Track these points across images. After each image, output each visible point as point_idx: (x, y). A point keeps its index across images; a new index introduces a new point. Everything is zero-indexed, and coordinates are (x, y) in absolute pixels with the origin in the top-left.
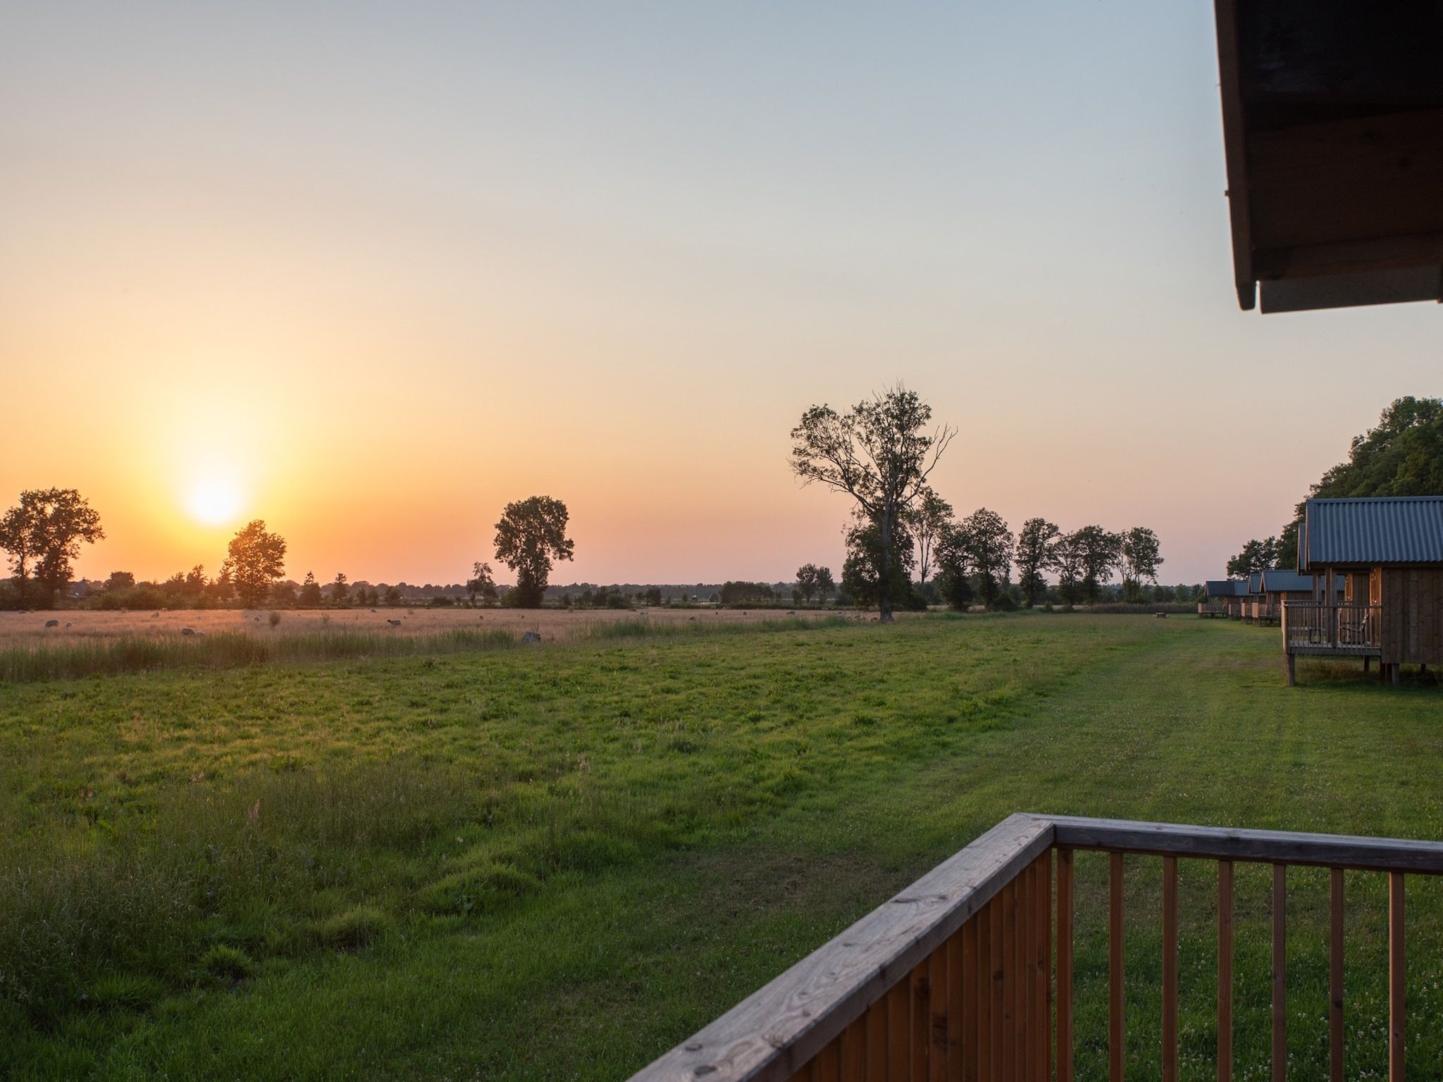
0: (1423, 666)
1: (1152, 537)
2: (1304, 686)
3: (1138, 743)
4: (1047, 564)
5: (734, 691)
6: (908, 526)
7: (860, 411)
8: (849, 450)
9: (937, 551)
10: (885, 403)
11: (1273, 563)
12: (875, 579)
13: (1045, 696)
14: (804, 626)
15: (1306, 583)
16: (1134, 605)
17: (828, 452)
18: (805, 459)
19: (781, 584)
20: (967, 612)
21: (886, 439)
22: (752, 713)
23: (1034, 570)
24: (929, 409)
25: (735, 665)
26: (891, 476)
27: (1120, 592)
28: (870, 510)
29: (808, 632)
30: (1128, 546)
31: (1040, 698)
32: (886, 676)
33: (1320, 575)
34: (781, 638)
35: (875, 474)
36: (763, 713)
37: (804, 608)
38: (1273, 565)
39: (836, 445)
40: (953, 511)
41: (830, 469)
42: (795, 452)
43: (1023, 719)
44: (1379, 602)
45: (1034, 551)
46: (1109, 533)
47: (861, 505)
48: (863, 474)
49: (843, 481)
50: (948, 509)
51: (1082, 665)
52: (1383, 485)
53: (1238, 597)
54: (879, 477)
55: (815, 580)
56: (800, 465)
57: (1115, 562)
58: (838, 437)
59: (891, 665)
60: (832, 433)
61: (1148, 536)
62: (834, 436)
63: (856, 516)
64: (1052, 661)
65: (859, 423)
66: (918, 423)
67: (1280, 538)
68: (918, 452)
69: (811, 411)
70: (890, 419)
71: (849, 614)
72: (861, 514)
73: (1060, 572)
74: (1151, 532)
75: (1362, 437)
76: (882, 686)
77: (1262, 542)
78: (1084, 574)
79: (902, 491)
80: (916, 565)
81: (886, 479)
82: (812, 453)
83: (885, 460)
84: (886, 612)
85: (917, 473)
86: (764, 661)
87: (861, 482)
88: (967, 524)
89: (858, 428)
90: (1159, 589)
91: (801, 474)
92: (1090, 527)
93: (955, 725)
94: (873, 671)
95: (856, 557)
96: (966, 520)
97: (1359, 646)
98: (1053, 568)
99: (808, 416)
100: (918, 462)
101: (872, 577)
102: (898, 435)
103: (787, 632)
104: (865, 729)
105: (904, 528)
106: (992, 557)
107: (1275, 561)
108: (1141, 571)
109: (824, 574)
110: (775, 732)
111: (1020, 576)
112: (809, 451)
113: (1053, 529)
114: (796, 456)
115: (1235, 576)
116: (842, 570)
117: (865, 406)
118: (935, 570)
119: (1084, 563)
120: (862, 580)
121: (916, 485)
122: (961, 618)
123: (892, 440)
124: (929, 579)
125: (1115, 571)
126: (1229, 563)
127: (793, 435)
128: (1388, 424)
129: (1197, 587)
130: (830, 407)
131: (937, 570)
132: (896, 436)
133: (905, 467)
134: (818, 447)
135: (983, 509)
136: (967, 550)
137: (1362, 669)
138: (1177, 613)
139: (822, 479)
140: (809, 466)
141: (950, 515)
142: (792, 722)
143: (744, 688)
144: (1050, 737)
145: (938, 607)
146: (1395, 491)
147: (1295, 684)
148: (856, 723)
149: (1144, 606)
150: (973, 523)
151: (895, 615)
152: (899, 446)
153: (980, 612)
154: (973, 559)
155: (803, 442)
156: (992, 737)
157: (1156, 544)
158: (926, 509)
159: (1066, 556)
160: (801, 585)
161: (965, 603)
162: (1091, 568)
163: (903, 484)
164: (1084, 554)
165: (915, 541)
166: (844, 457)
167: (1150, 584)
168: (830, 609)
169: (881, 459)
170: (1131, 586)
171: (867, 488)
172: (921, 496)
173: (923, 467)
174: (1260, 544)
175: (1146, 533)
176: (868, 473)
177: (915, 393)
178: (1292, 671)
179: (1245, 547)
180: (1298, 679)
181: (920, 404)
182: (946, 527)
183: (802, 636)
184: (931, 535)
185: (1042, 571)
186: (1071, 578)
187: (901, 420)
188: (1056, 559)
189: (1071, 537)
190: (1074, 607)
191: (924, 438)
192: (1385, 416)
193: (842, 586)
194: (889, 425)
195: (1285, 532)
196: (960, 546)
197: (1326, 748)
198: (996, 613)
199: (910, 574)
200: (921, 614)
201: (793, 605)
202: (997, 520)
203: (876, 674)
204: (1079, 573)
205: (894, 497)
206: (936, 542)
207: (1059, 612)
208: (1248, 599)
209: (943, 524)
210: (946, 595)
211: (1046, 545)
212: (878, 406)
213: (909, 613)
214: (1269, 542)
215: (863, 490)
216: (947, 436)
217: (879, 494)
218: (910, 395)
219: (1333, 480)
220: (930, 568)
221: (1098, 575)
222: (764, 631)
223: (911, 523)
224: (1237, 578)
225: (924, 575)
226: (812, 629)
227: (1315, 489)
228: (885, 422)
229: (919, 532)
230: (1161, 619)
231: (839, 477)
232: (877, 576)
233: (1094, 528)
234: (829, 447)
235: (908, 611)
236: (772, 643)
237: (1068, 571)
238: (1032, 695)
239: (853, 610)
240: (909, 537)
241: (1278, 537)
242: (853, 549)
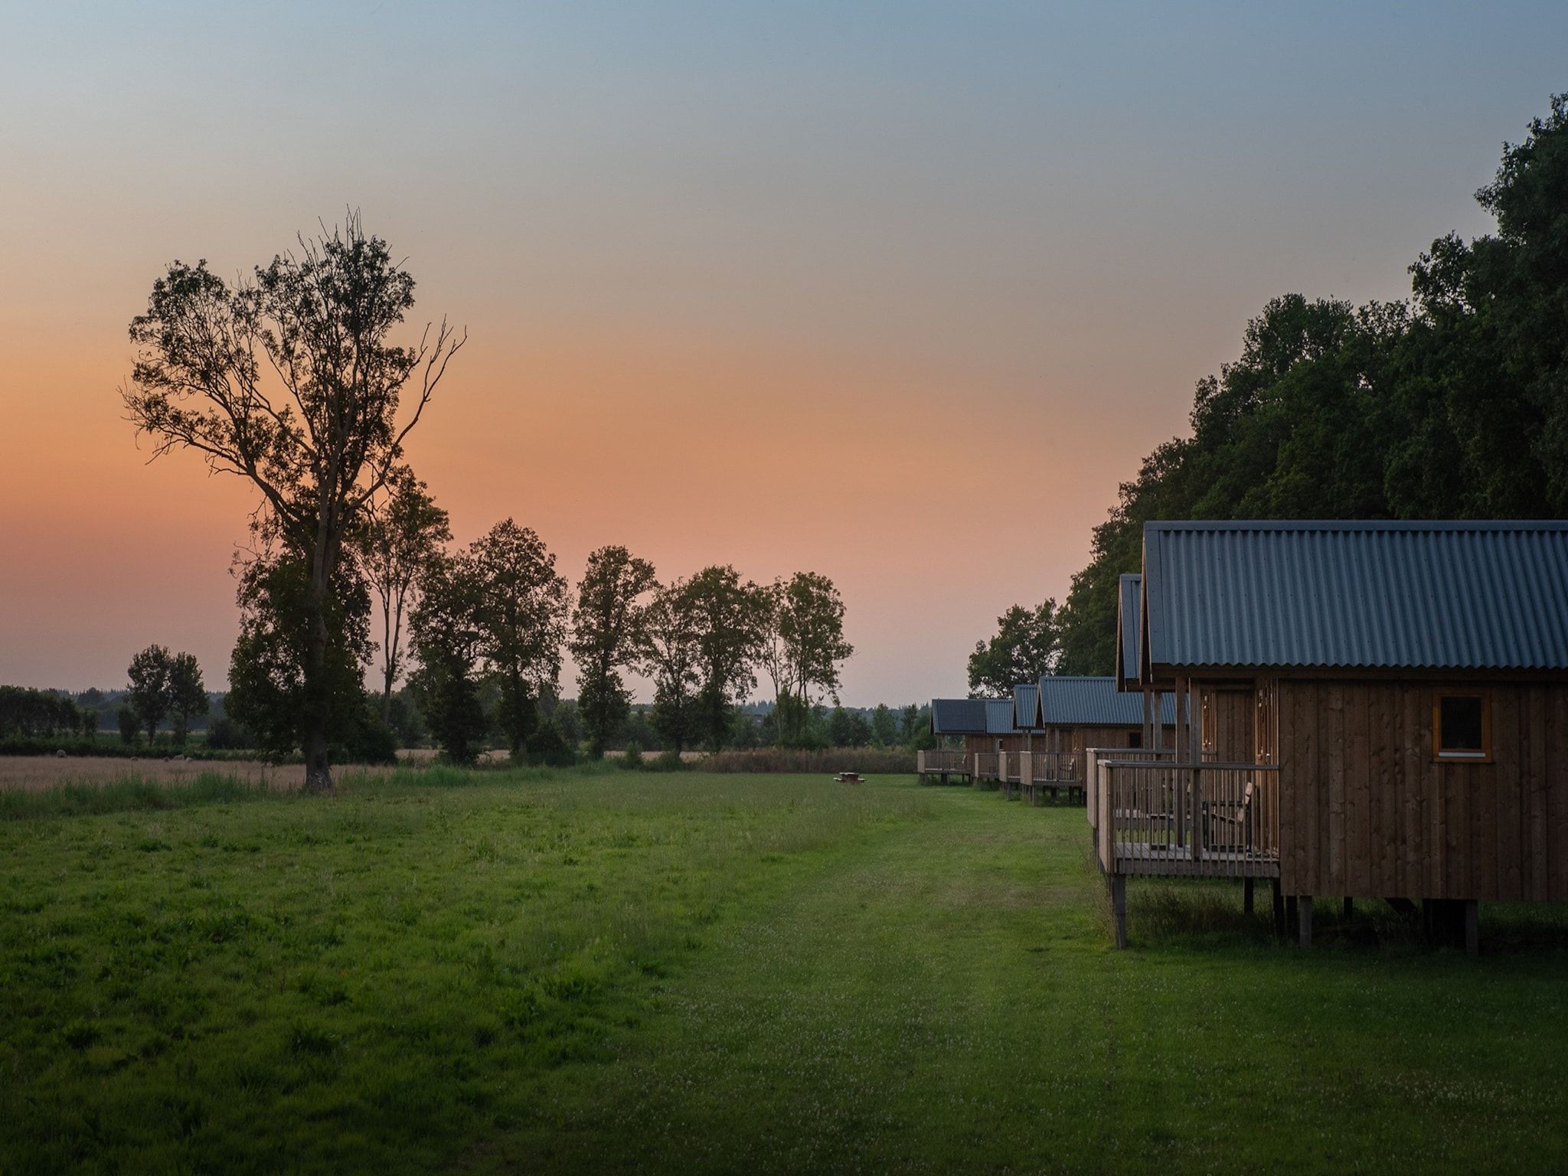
0: (1348, 901)
1: (831, 596)
2: (1142, 947)
3: (857, 1091)
4: (633, 655)
5: (27, 966)
6: (359, 558)
7: (271, 280)
8: (248, 374)
9: (417, 620)
10: (323, 265)
11: (1053, 660)
12: (296, 687)
13: (662, 976)
14: (150, 799)
15: (1129, 708)
16: (798, 754)
17: (205, 376)
18: (158, 391)
19: (93, 695)
20: (476, 766)
21: (324, 351)
22: (76, 1024)
23: (605, 668)
24: (411, 283)
25: (22, 898)
26: (331, 441)
27: (768, 721)
28: (288, 520)
29: (162, 814)
30: (785, 613)
31: (654, 982)
32: (339, 927)
33: (1158, 692)
34: (108, 829)
35: (300, 431)
36: (96, 1024)
37: (145, 755)
38: (1052, 665)
39: (223, 361)
40: (450, 525)
41: (208, 417)
42: (137, 375)
43: (625, 1033)
44: (1273, 756)
45: (606, 625)
46: (750, 585)
47: (270, 507)
48: (276, 431)
49: (234, 447)
50: (439, 520)
51: (722, 900)
52: (1253, 490)
53: (992, 736)
54: (308, 440)
55: (166, 684)
56: (148, 407)
57: (762, 651)
58: (226, 341)
59: (345, 901)
60: (214, 331)
61: (823, 593)
62: (218, 339)
63: (259, 533)
64: (663, 889)
65: (269, 310)
66: (388, 315)
67: (1064, 603)
68: (386, 383)
69: (173, 276)
70: (332, 303)
71: (245, 771)
72: (271, 529)
73: (656, 673)
74: (829, 583)
75: (1214, 382)
76: (333, 953)
77: (1033, 610)
78: (703, 678)
79: (354, 476)
80: (374, 653)
81: (322, 445)
82: (173, 378)
83: (322, 399)
84: (317, 765)
85: (384, 432)
86: (83, 890)
87: (271, 451)
88: (475, 557)
89: (268, 323)
90: (841, 714)
91: (150, 429)
92: (714, 570)
93: (496, 1052)
94: (310, 913)
95: (259, 633)
96: (475, 546)
97: (1241, 857)
98: (643, 663)
99: (167, 289)
100: (387, 408)
101: (289, 680)
102: (347, 343)
103: (121, 816)
104: (316, 1061)
105: (351, 563)
106: (525, 635)
107: (1055, 655)
108: (812, 674)
109: (185, 671)
110: (126, 1075)
111: (579, 681)
112: (167, 373)
113: (645, 572)
114: (139, 384)
115: (982, 688)
116: (228, 664)
117: (282, 270)
118: (411, 665)
119: (705, 652)
120: (270, 687)
121: (381, 462)
122: (465, 782)
123: (335, 353)
124: (398, 687)
125: (761, 673)
126: (973, 657)
127: (133, 332)
128: (1257, 353)
129: (911, 711)
130: (211, 269)
131: (415, 665)
132: (343, 344)
133: (360, 418)
134: (186, 363)
135: (510, 522)
136: (476, 618)
137: (1240, 907)
138: (876, 772)
139: (191, 442)
140: (166, 409)
141: (443, 534)
142: (160, 1047)
143: (48, 959)
144: (686, 1079)
145: (417, 753)
146: (1273, 504)
147: (1126, 944)
148: (295, 1048)
149: (814, 755)
150: (489, 553)
151: (337, 772)
152: (350, 369)
153: (501, 766)
154: (488, 639)
155: (154, 350)
156: (570, 1079)
157: (838, 611)
158: (397, 519)
159: (669, 637)
160: (137, 696)
161: (470, 744)
162: (716, 664)
163: (357, 459)
164: (703, 632)
165: (374, 595)
166: (237, 391)
167: (823, 703)
168: (198, 757)
169: (313, 398)
170: (790, 708)
171: (284, 466)
172: (392, 488)
173: (398, 419)
174: (1028, 616)
175: (820, 587)
176: (286, 431)
177: (383, 243)
178: (1121, 914)
179: (1001, 621)
180: (1131, 933)
181: (392, 271)
182: (435, 564)
183: (153, 827)
184: (406, 582)
185: (621, 670)
186: (677, 689)
187: (355, 308)
188: (649, 642)
189: (679, 591)
190: (684, 755)
191: (400, 351)
192: (1252, 334)
193: (227, 701)
194: (330, 316)
195: (1075, 588)
196: (463, 609)
197: (1206, 1095)
198: (535, 770)
199: (361, 674)
200: (386, 772)
201: (120, 746)
202: (535, 549)
203: (319, 921)
204: (692, 677)
205: (339, 490)
206: (414, 597)
207: (653, 768)
208: (1009, 741)
209: (430, 557)
210: (433, 724)
211: (630, 610)
212: (308, 269)
213: (360, 768)
214: (1045, 612)
215: (275, 470)
216: (447, 346)
217: (308, 480)
218: (373, 247)
219: (1160, 475)
220: (403, 660)
221: (729, 682)
222: (68, 812)
223: (365, 552)
224: (987, 693)
225: (390, 677)
226: (170, 807)
227: (1128, 495)
228: (323, 308)
229: (380, 574)
230: (849, 786)
231: (227, 436)
232: (301, 678)
233: (722, 571)
234: (208, 364)
235: (359, 762)
236: (90, 843)
237: (672, 672)
238: (636, 974)
239: (249, 759)
240: (362, 584)
241: (1062, 602)
242: (254, 613)
